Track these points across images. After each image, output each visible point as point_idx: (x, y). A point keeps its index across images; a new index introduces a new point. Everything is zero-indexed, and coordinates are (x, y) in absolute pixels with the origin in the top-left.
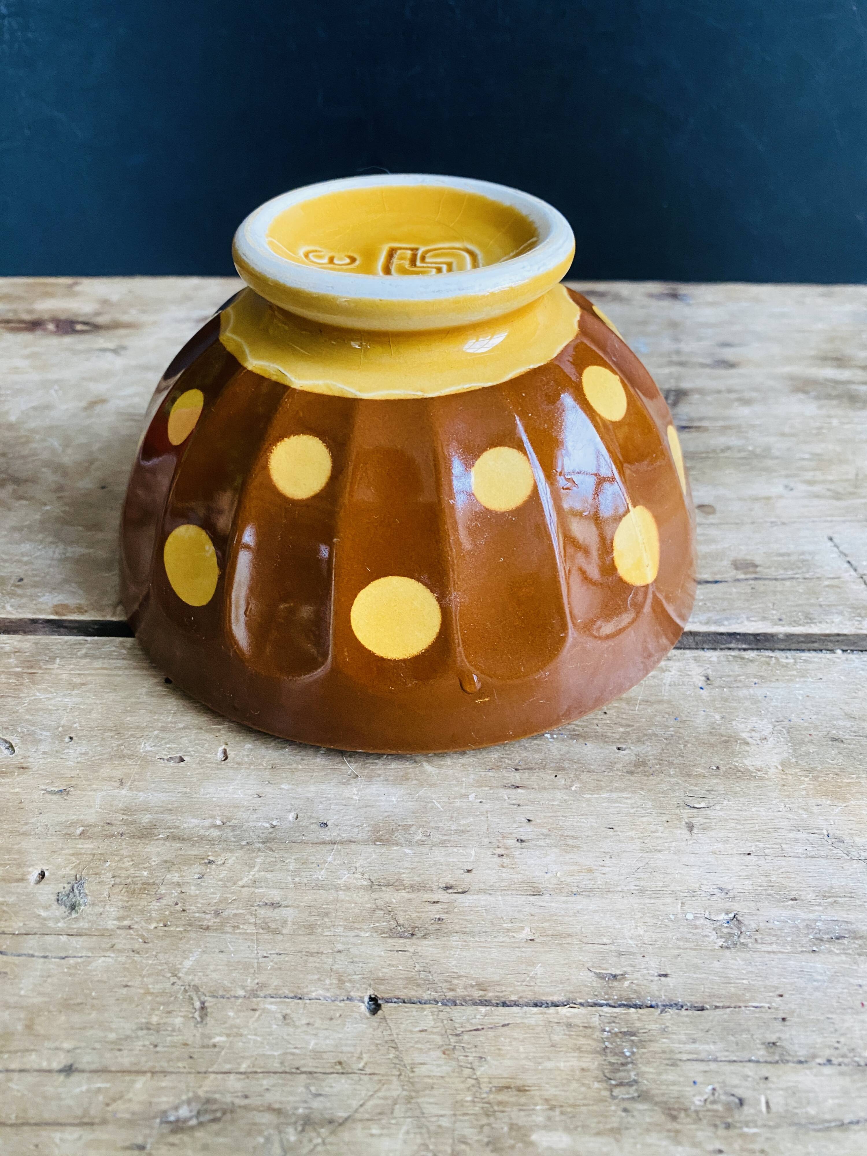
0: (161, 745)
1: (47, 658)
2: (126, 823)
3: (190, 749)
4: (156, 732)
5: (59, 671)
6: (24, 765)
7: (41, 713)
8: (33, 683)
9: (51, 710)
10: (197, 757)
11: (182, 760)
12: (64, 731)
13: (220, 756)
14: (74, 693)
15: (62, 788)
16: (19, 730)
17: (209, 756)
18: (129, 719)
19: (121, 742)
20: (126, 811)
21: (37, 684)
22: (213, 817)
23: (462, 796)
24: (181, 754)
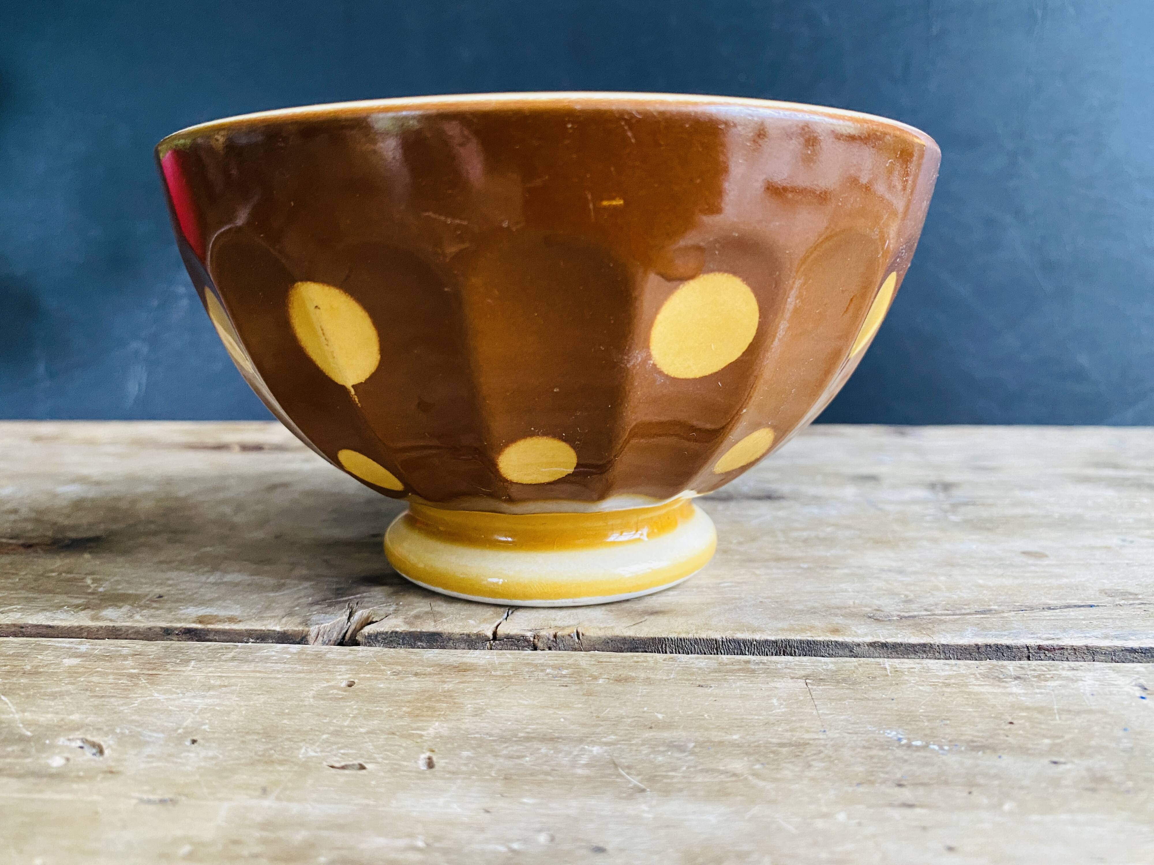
0: (332, 750)
1: (178, 661)
2: (264, 841)
3: (376, 755)
4: (325, 736)
5: (191, 673)
6: (114, 770)
7: (156, 714)
8: (152, 684)
9: (171, 711)
10: (387, 764)
11: (362, 767)
12: (185, 733)
13: (422, 765)
14: (208, 694)
15: (167, 796)
16: (118, 731)
17: (405, 763)
18: (285, 721)
19: (270, 746)
20: (267, 825)
21: (157, 684)
22: (411, 836)
23: (824, 816)
24: (361, 761)
